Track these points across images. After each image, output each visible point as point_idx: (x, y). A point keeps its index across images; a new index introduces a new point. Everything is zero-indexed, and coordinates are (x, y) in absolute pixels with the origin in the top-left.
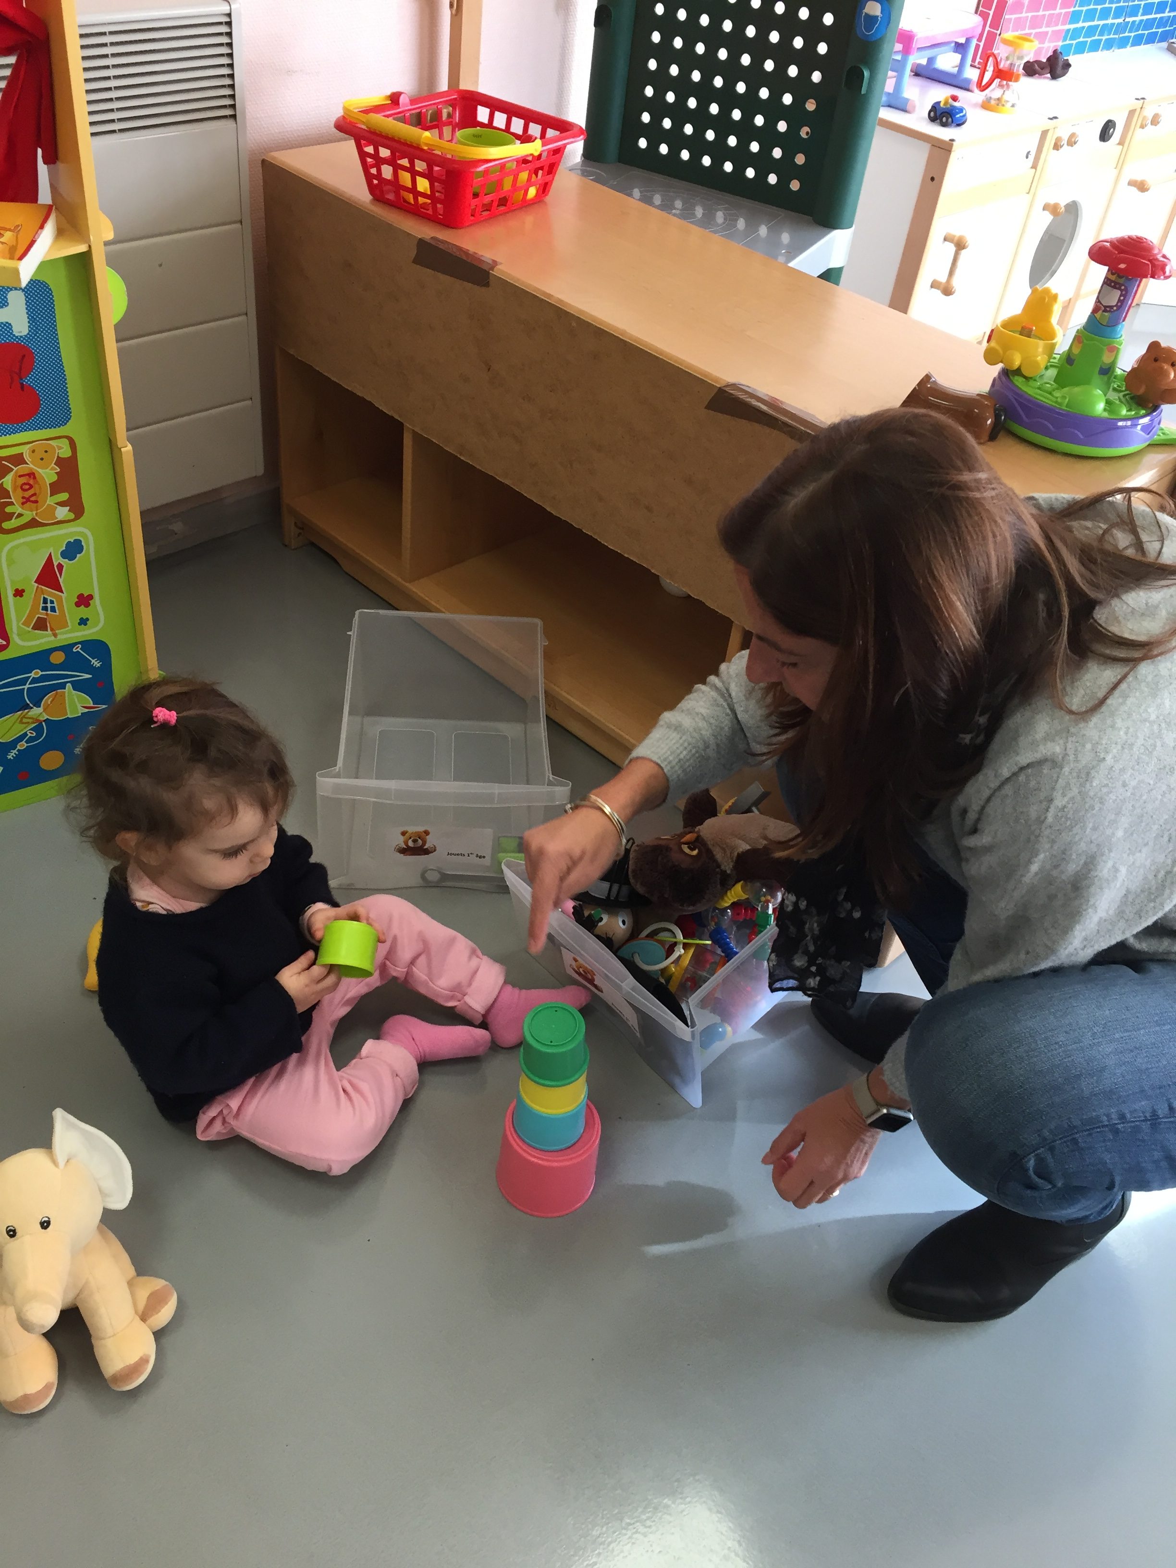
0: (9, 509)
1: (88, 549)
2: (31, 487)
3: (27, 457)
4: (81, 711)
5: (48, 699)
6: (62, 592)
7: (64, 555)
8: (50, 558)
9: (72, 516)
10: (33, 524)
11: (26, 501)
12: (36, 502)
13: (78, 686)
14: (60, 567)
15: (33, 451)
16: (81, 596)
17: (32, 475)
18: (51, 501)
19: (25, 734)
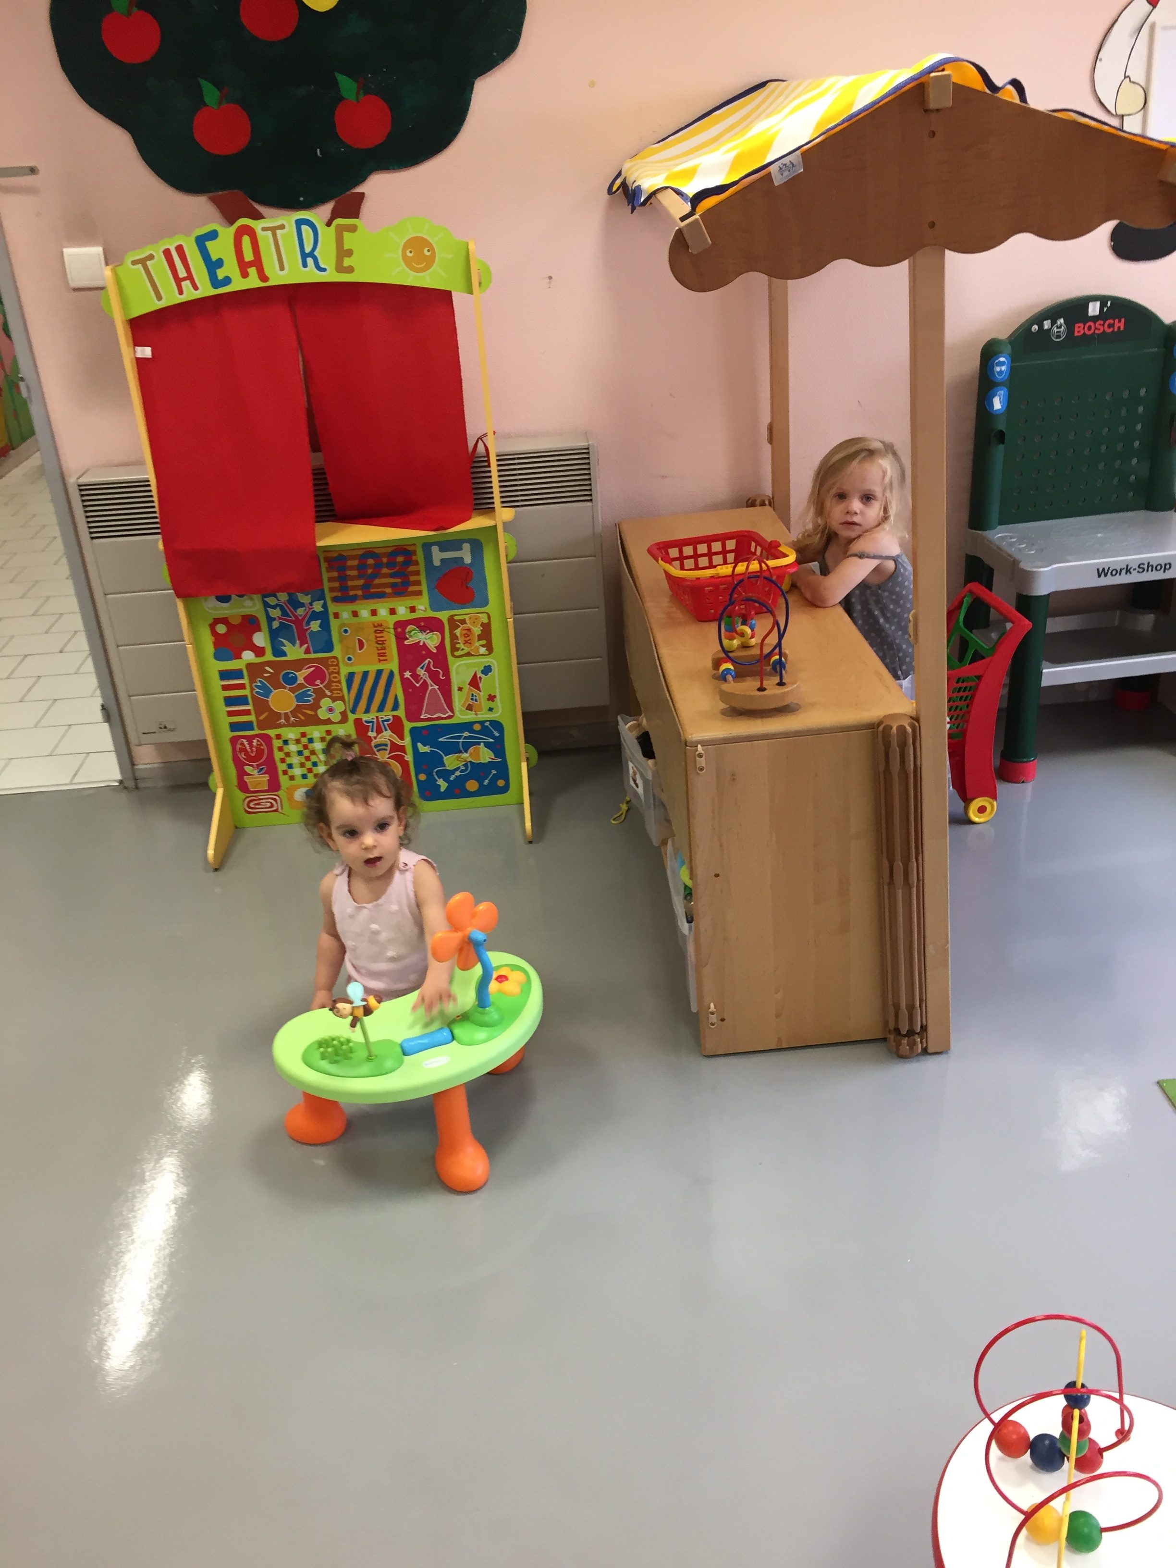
0: (458, 646)
1: (494, 672)
2: (469, 636)
3: (467, 621)
4: (487, 760)
5: (471, 750)
6: (480, 691)
7: (483, 672)
8: (475, 675)
9: (487, 652)
10: (468, 654)
11: (466, 642)
12: (470, 643)
13: (487, 745)
14: (480, 678)
15: (470, 618)
16: (490, 695)
17: (469, 630)
18: (477, 644)
19: (459, 768)
